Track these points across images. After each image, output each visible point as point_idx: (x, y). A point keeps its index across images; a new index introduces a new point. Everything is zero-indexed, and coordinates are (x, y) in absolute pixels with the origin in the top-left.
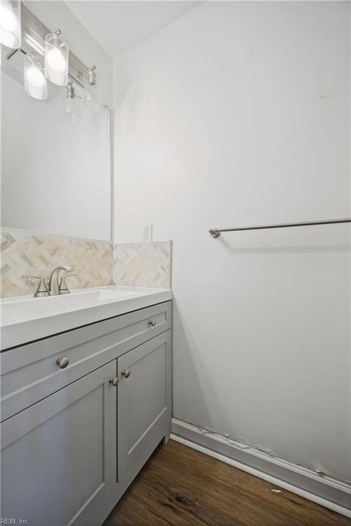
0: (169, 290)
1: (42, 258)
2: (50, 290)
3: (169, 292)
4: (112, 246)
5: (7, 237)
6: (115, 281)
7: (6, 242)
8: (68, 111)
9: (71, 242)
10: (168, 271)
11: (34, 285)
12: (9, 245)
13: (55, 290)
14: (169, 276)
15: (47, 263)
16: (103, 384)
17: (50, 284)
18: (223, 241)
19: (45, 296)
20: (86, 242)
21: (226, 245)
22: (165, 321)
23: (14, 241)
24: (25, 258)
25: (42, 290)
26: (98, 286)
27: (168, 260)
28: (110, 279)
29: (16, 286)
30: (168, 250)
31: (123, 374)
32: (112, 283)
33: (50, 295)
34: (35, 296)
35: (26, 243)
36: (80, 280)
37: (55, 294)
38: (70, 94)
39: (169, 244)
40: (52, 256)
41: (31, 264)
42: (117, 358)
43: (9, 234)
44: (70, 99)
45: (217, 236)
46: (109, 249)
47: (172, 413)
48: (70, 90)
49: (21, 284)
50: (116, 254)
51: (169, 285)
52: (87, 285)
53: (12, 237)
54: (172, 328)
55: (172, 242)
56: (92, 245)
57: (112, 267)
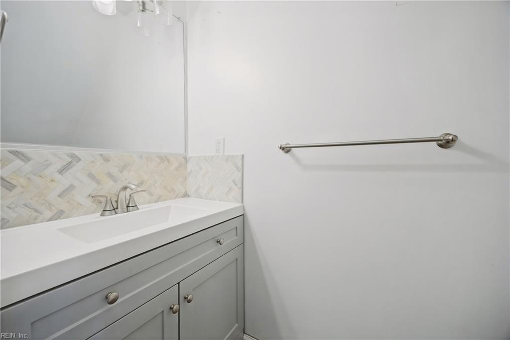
0: (240, 204)
1: (110, 175)
2: (117, 208)
3: (241, 206)
4: (186, 158)
5: (72, 157)
6: (188, 193)
7: (71, 162)
8: (139, 25)
9: (141, 157)
10: (240, 185)
11: (101, 203)
12: (74, 165)
13: (122, 208)
14: (241, 191)
15: (115, 181)
16: (163, 311)
17: (117, 202)
18: (294, 156)
19: (112, 215)
20: (158, 157)
21: (297, 160)
22: (237, 237)
23: (80, 160)
24: (91, 176)
25: (108, 210)
26: (171, 199)
27: (240, 173)
28: (183, 191)
29: (81, 205)
30: (239, 164)
31: (186, 298)
32: (186, 195)
33: (116, 213)
34: (102, 215)
35: (93, 162)
36: (151, 194)
37: (123, 212)
38: (141, 8)
39: (240, 158)
40: (121, 172)
41: (98, 182)
42: (179, 283)
43: (74, 154)
44: (141, 13)
45: (288, 152)
46: (183, 161)
47: (244, 329)
48: (141, 4)
49: (88, 202)
50: (190, 166)
51: (240, 200)
52: (158, 198)
53: (77, 156)
54: (244, 243)
55: (243, 155)
56: (164, 159)
57: (186, 178)
